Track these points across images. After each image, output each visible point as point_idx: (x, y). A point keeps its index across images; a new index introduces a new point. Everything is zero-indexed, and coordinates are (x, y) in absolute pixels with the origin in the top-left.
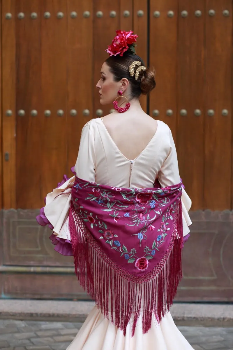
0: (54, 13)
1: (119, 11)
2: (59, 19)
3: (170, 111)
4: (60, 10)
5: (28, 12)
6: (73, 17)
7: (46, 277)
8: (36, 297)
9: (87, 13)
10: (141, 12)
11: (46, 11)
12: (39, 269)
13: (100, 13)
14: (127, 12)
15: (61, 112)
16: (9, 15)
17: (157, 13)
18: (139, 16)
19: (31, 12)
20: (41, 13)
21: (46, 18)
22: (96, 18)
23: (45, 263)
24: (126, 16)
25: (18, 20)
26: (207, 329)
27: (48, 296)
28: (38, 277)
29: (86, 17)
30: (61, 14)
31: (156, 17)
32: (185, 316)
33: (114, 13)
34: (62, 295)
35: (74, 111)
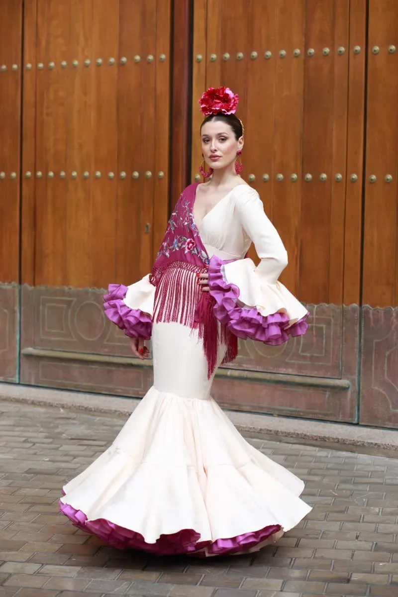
0: (261, 54)
1: (333, 47)
2: (267, 59)
3: (390, 177)
4: (268, 50)
5: (233, 52)
6: (282, 57)
7: (246, 384)
8: (234, 408)
9: (298, 51)
10: (358, 48)
11: (252, 51)
12: (236, 373)
13: (312, 51)
14: (342, 49)
15: (266, 176)
16: (214, 56)
17: (377, 48)
18: (356, 53)
19: (237, 52)
20: (247, 53)
21: (253, 59)
22: (307, 57)
23: (245, 366)
24: (340, 54)
25: (223, 61)
26: (387, 459)
27: (247, 408)
28: (236, 382)
29: (297, 56)
30: (269, 53)
31: (375, 54)
32: (366, 441)
33: (327, 50)
34: (261, 408)
35: (281, 176)
